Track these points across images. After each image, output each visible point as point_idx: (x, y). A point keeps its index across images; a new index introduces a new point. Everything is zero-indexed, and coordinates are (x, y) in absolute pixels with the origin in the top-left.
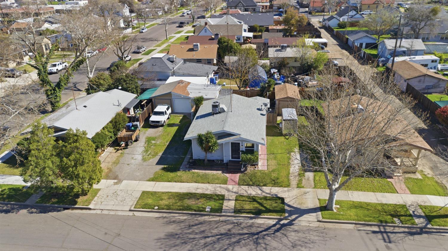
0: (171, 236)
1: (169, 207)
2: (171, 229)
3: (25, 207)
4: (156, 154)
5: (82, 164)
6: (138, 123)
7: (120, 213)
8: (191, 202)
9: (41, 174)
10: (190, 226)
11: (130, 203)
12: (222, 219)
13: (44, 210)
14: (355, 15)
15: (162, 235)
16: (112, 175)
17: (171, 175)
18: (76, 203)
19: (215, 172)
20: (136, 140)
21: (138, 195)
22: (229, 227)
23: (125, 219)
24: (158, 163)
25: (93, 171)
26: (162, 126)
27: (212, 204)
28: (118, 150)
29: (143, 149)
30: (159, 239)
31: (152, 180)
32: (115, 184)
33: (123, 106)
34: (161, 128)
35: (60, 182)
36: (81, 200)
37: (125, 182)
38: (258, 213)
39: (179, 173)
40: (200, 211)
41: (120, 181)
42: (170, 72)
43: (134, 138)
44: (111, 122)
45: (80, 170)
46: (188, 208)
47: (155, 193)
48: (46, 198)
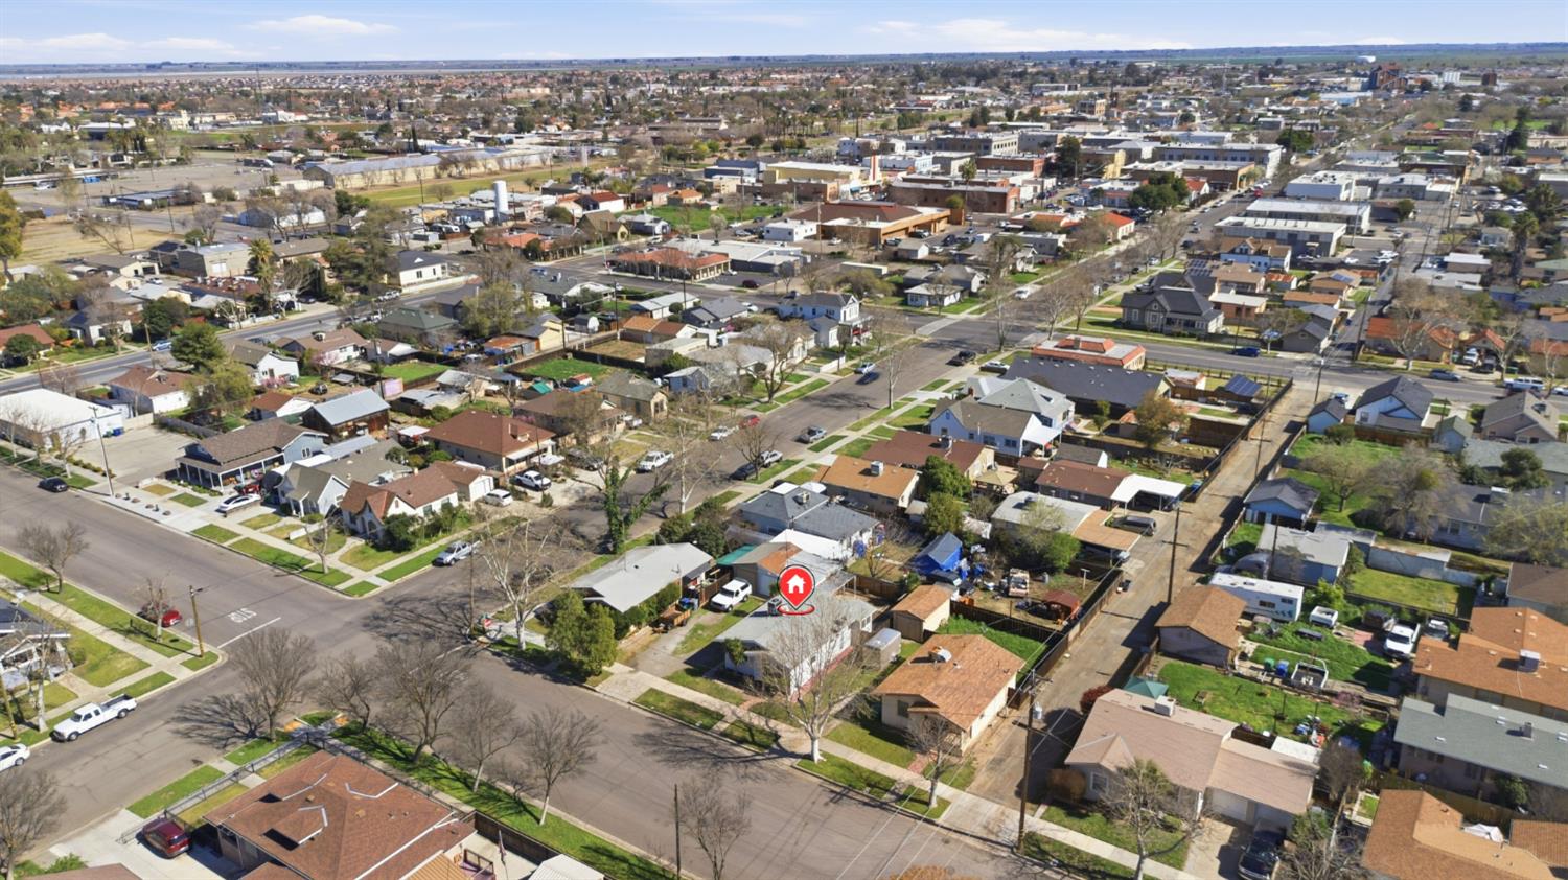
0: (649, 736)
1: (664, 711)
2: (652, 730)
3: (540, 672)
4: (692, 649)
5: (596, 642)
6: (696, 601)
7: (618, 703)
8: (685, 712)
9: (561, 641)
10: (671, 734)
11: (634, 695)
12: (705, 737)
13: (556, 680)
14: (1396, 409)
15: (641, 732)
16: (632, 662)
17: (690, 679)
18: (585, 681)
19: (736, 689)
20: (681, 625)
21: (644, 690)
22: (704, 745)
23: (622, 709)
24: (685, 662)
25: (605, 652)
26: (726, 611)
27: (707, 721)
28: (655, 632)
29: (683, 638)
30: (636, 735)
31: (669, 679)
32: (631, 672)
33: (683, 574)
34: (724, 615)
35: (575, 655)
36: (591, 679)
37: (640, 673)
38: (741, 741)
39: (698, 680)
40: (690, 724)
41: (637, 670)
42: (788, 523)
43: (677, 621)
44: (657, 595)
45: (592, 648)
46: (681, 717)
47: (662, 693)
48: (561, 668)
